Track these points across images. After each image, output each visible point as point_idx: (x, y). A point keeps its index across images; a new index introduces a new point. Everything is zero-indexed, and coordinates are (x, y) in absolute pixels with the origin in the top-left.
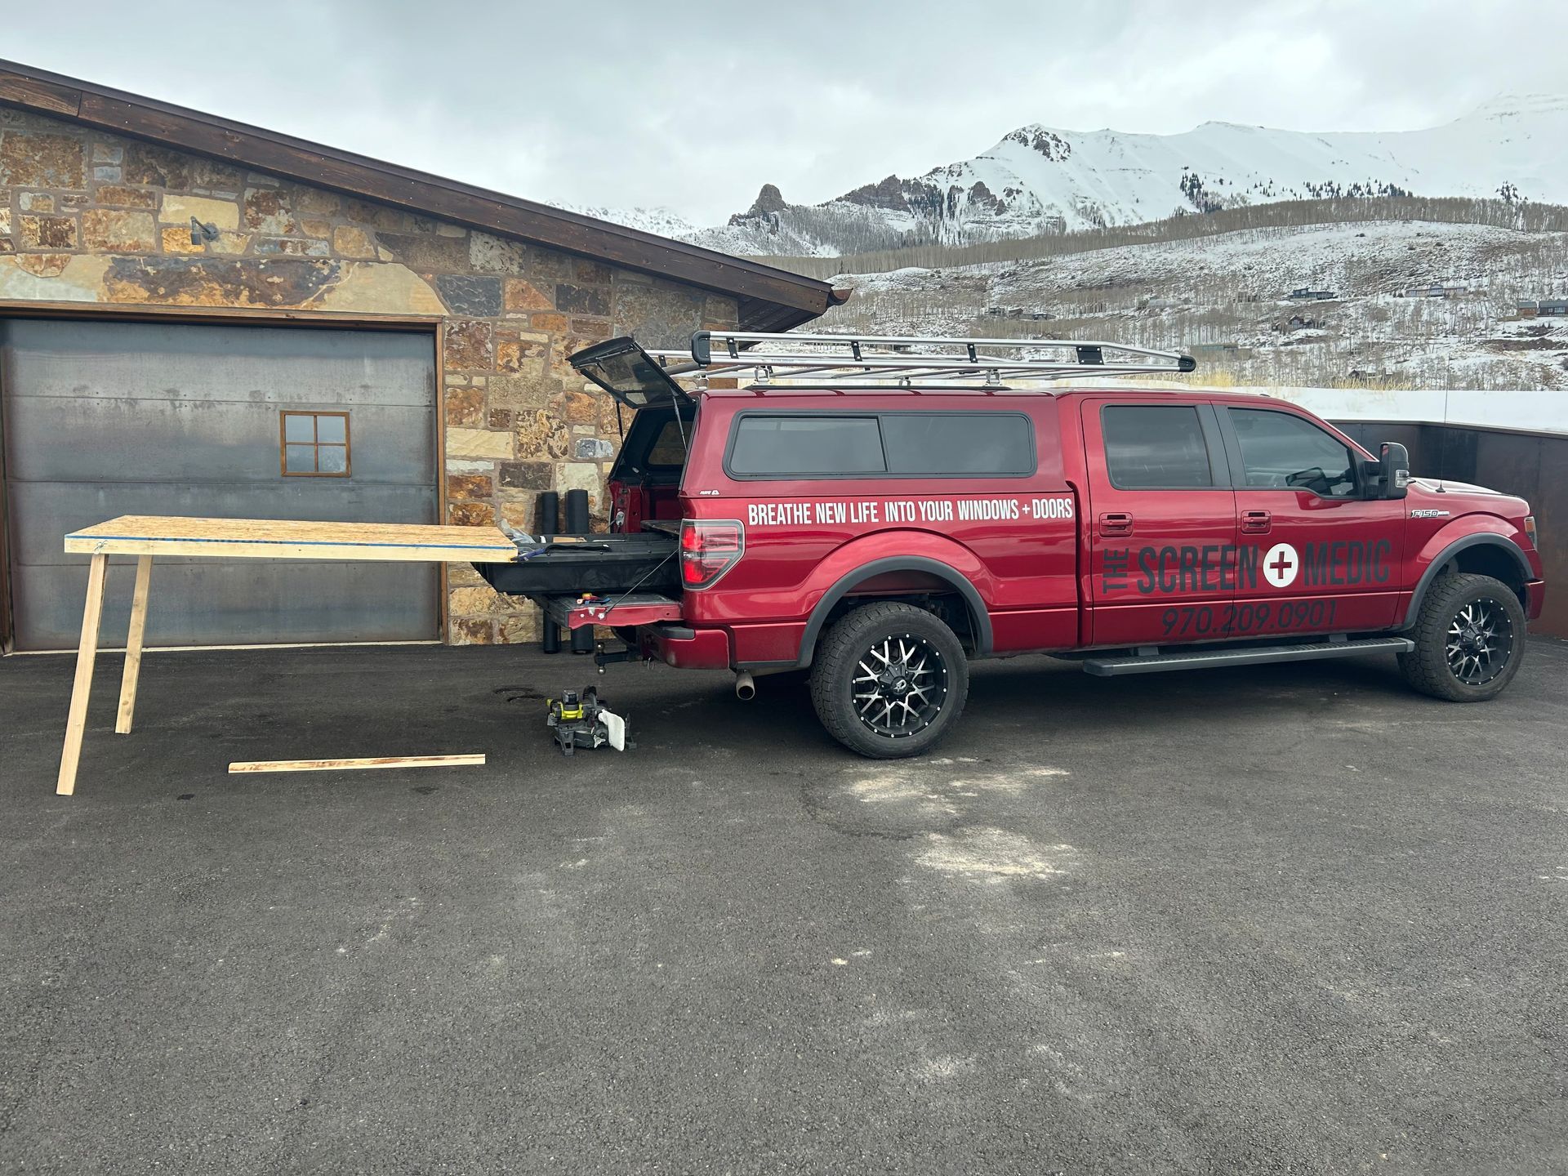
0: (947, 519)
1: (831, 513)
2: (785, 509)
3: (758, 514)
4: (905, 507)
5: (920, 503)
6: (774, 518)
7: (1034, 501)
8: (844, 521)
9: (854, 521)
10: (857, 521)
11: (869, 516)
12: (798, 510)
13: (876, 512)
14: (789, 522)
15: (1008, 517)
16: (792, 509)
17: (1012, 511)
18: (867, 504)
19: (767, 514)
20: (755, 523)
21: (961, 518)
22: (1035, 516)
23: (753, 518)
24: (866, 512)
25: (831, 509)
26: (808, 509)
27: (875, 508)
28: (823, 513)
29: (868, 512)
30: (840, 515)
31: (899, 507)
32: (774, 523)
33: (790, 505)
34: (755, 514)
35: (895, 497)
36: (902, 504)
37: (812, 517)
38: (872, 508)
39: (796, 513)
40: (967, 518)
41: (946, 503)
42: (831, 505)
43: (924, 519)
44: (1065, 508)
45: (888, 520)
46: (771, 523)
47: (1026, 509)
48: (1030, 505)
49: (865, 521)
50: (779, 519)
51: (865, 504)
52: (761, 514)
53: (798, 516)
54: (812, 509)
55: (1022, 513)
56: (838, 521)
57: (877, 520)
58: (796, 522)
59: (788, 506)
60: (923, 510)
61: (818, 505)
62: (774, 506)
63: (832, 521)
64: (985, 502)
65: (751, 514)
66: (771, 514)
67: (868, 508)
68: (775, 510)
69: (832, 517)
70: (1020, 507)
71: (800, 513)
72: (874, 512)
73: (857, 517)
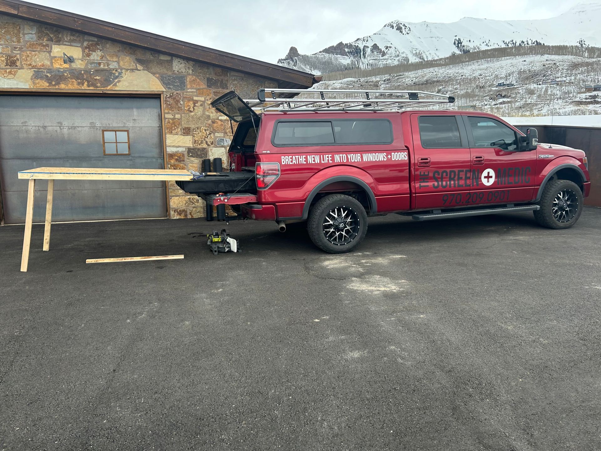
0: (359, 161)
1: (314, 159)
2: (296, 158)
3: (285, 160)
4: (342, 156)
5: (348, 155)
6: (292, 162)
7: (392, 153)
8: (319, 162)
9: (322, 162)
10: (323, 162)
11: (328, 160)
12: (301, 158)
13: (331, 158)
14: (297, 163)
15: (382, 160)
16: (298, 158)
17: (384, 157)
18: (328, 155)
19: (289, 160)
20: (284, 163)
21: (364, 160)
22: (393, 159)
23: (283, 161)
24: (327, 159)
25: (314, 157)
26: (305, 158)
27: (331, 157)
28: (310, 159)
29: (328, 159)
30: (317, 161)
31: (340, 156)
32: (292, 163)
33: (298, 156)
34: (284, 160)
35: (339, 152)
36: (341, 155)
37: (306, 161)
38: (329, 157)
39: (300, 159)
40: (366, 160)
41: (358, 155)
42: (314, 156)
43: (350, 161)
44: (404, 156)
45: (336, 162)
46: (290, 163)
47: (389, 156)
48: (391, 155)
49: (327, 162)
50: (293, 162)
51: (327, 156)
52: (286, 160)
53: (301, 161)
54: (306, 158)
55: (388, 158)
56: (316, 162)
57: (331, 162)
58: (300, 163)
59: (297, 157)
60: (349, 157)
61: (308, 156)
62: (291, 157)
63: (314, 162)
64: (373, 154)
65: (282, 160)
66: (290, 160)
67: (328, 157)
68: (292, 158)
69: (314, 161)
70: (387, 156)
71: (302, 159)
72: (330, 158)
73: (324, 160)
